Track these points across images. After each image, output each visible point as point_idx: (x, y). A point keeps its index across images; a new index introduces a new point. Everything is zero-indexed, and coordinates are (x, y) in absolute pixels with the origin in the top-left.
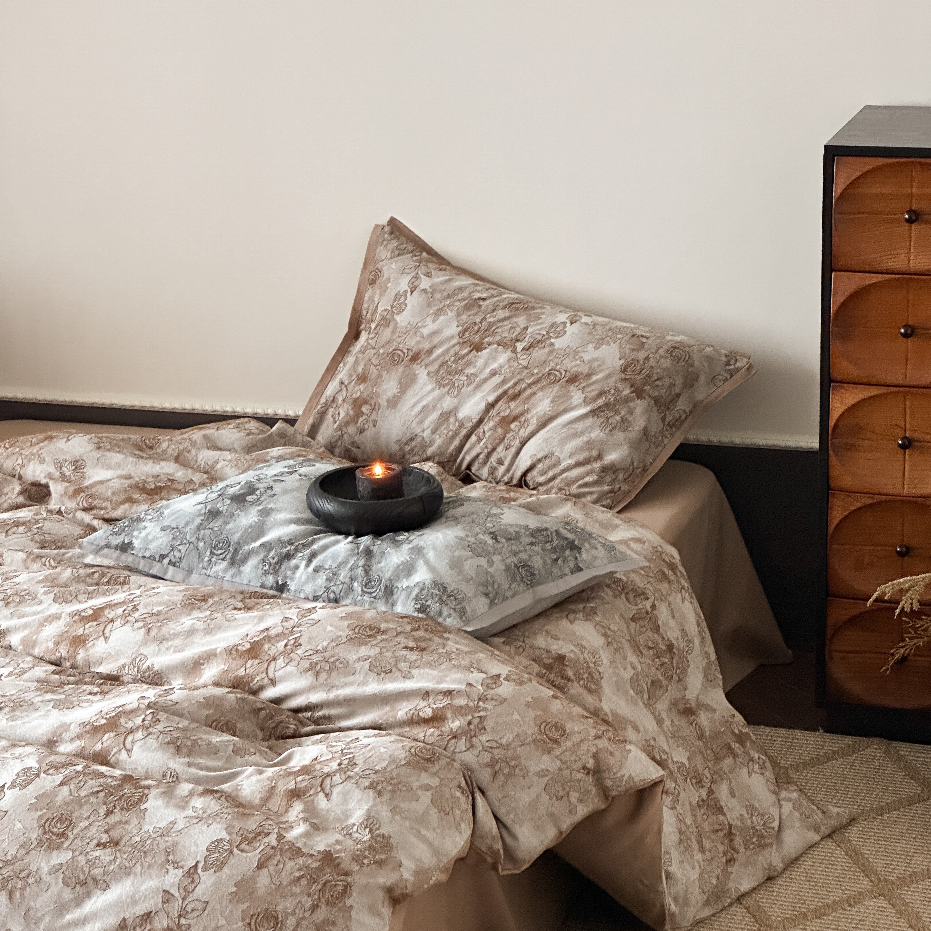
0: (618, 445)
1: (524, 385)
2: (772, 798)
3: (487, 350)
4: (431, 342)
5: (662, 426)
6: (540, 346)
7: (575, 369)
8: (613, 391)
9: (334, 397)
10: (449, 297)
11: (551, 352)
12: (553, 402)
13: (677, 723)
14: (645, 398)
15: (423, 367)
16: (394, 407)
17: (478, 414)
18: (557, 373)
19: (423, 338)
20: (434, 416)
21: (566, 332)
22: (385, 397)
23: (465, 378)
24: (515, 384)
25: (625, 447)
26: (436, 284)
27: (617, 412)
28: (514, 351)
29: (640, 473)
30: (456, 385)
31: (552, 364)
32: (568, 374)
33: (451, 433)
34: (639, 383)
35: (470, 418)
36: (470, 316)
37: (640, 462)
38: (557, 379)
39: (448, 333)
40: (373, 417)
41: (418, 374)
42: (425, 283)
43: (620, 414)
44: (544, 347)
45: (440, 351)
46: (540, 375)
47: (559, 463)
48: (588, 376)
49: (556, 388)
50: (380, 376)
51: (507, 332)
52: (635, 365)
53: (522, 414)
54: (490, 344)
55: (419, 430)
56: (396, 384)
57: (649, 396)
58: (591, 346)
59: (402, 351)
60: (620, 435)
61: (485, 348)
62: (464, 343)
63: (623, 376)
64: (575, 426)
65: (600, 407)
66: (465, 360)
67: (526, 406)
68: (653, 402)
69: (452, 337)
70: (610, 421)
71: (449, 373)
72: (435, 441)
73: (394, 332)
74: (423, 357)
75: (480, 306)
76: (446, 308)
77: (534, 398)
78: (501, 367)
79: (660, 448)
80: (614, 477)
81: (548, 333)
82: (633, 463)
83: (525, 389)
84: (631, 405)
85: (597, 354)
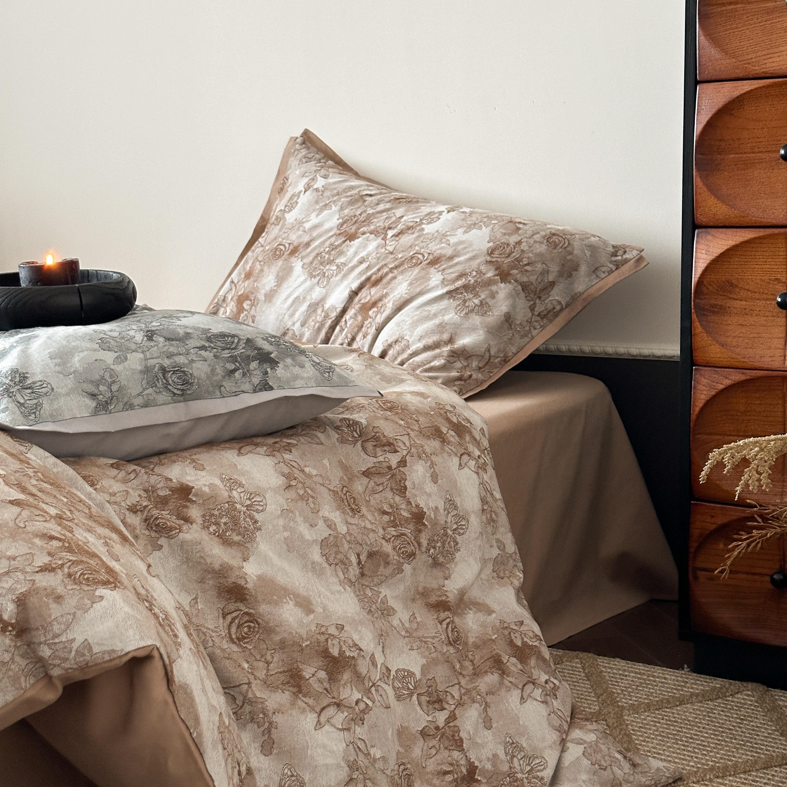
0: (474, 329)
1: (386, 270)
2: (554, 736)
3: (360, 240)
4: (311, 235)
5: (530, 315)
6: (410, 232)
7: (439, 252)
8: (474, 273)
9: (225, 297)
10: (338, 194)
11: (419, 236)
12: (411, 284)
13: (419, 619)
14: (510, 282)
15: (300, 260)
16: (270, 301)
17: (343, 303)
18: (420, 256)
19: (305, 232)
20: (304, 308)
21: (439, 218)
22: (263, 291)
23: (335, 268)
24: (379, 270)
25: (481, 332)
26: (330, 184)
27: (476, 295)
28: (384, 239)
29: (500, 363)
30: (326, 275)
31: (417, 248)
32: (431, 257)
33: (317, 325)
34: (505, 266)
35: (335, 308)
36: (352, 209)
37: (499, 351)
38: (419, 261)
39: (327, 226)
40: (252, 312)
41: (294, 267)
42: (320, 183)
43: (480, 297)
44: (413, 233)
45: (317, 243)
46: (403, 259)
47: (408, 347)
48: (451, 258)
49: (416, 270)
50: (262, 271)
51: (382, 222)
52: (504, 248)
53: (380, 300)
54: (364, 233)
55: (290, 323)
56: (274, 278)
57: (516, 281)
58: (461, 231)
59: (284, 246)
60: (476, 319)
61: (359, 237)
62: (340, 234)
63: (489, 259)
64: (427, 308)
65: (457, 289)
66: (338, 250)
67: (385, 291)
68: (520, 288)
69: (331, 229)
70: (467, 304)
71: (321, 264)
72: (304, 335)
73: (280, 230)
74: (301, 250)
75: (365, 201)
76: (331, 203)
77: (394, 282)
78: (369, 255)
79: (526, 339)
80: (466, 364)
81: (421, 220)
82: (489, 351)
83: (387, 274)
84: (494, 288)
85: (465, 237)
